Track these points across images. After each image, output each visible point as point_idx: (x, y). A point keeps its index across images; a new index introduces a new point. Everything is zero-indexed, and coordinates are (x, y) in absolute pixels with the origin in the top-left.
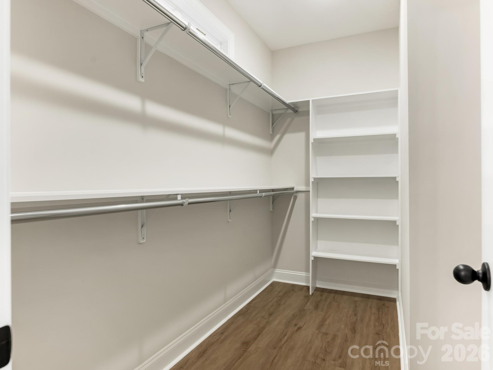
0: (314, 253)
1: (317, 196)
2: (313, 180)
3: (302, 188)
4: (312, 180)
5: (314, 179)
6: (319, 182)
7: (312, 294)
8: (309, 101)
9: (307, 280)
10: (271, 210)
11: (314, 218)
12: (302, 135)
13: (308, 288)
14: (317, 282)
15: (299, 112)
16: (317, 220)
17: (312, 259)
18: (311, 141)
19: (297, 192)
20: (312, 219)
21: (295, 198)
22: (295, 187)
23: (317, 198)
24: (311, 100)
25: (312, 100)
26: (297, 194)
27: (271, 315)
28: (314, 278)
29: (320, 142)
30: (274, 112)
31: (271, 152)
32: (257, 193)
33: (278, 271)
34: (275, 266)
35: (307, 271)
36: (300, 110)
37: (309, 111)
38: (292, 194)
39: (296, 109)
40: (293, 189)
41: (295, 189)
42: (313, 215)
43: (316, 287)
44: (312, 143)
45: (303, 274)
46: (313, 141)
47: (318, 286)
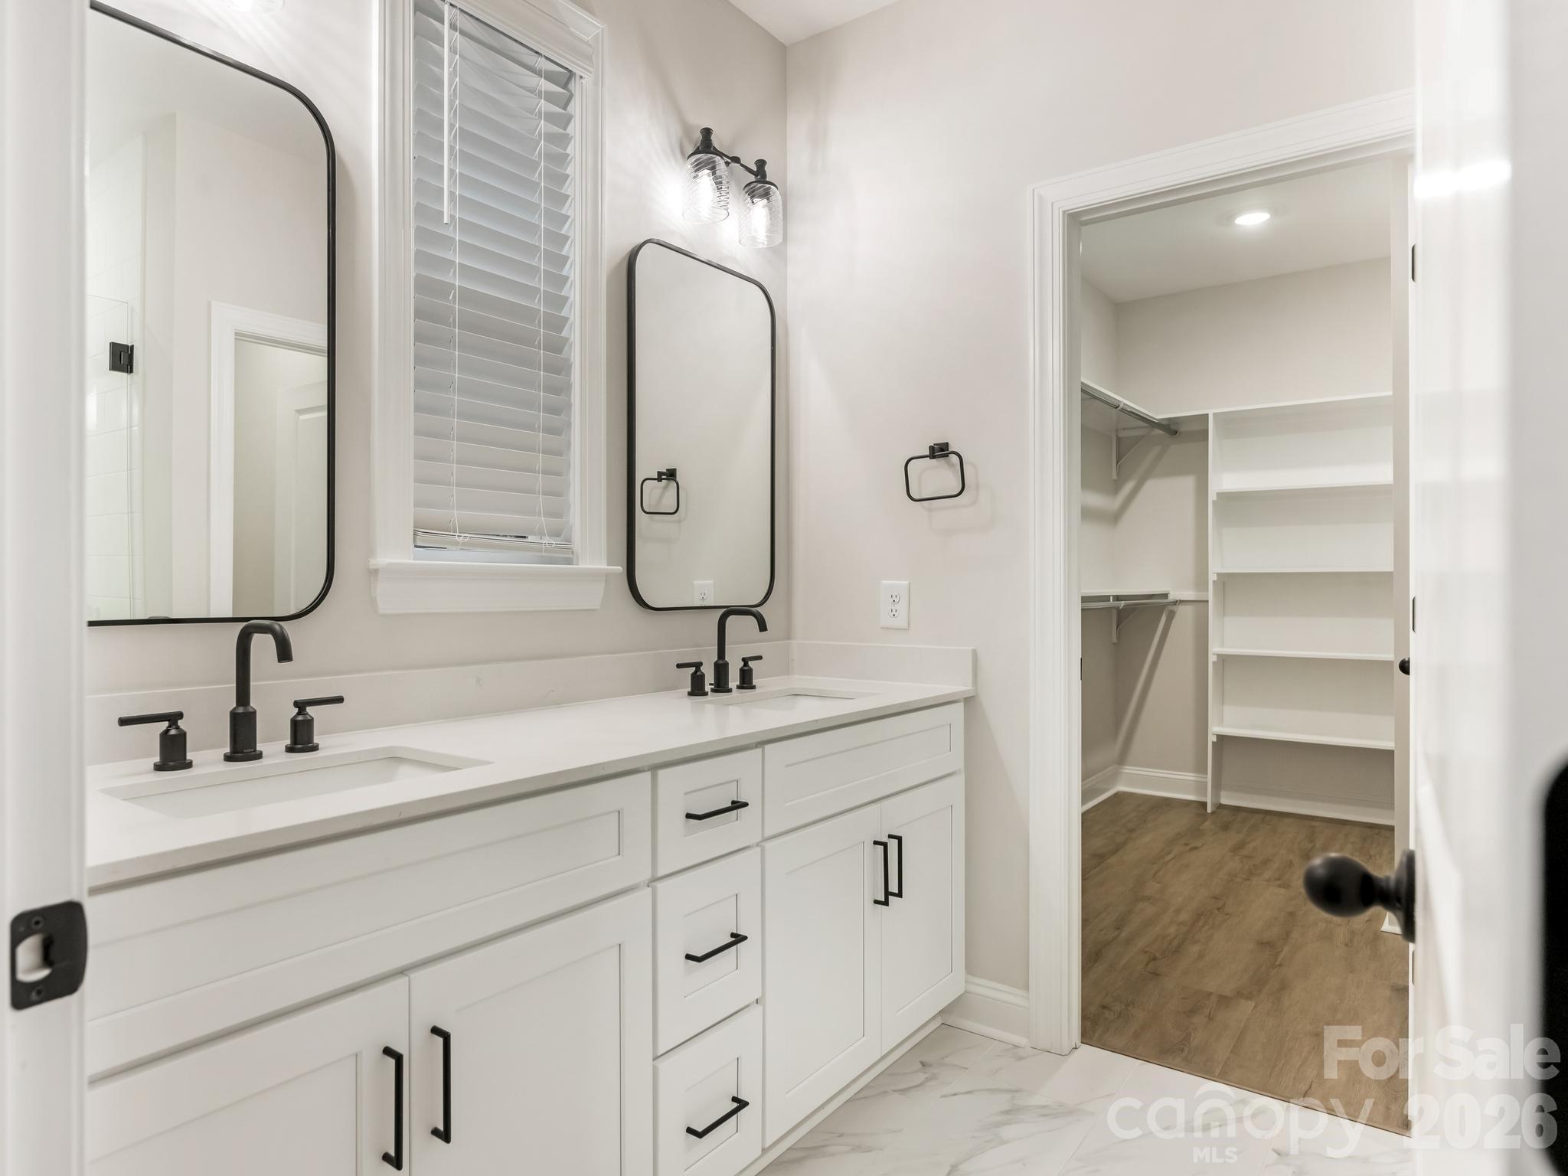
0: (1215, 729)
1: (1223, 611)
2: (1215, 578)
3: (1189, 594)
4: (1212, 577)
5: (1219, 575)
6: (1228, 582)
7: (1213, 813)
8: (1207, 415)
9: (1201, 788)
10: (1115, 640)
11: (1219, 656)
12: (1188, 483)
13: (1204, 805)
14: (1223, 793)
15: (1180, 433)
16: (1223, 659)
17: (1212, 739)
18: (1212, 497)
19: (1175, 603)
20: (1212, 659)
21: (1172, 615)
22: (1171, 593)
23: (1224, 615)
24: (1211, 413)
25: (1214, 414)
26: (1175, 606)
27: (1132, 831)
28: (1217, 786)
29: (1229, 499)
30: (1123, 434)
31: (1114, 518)
32: (1109, 601)
33: (1128, 770)
34: (1122, 759)
35: (1201, 769)
36: (1183, 429)
37: (1207, 431)
38: (1163, 607)
39: (1173, 427)
40: (1166, 596)
41: (1171, 598)
42: (1215, 649)
43: (1221, 804)
44: (1213, 501)
45: (1190, 777)
46: (1215, 498)
47: (1224, 801)
